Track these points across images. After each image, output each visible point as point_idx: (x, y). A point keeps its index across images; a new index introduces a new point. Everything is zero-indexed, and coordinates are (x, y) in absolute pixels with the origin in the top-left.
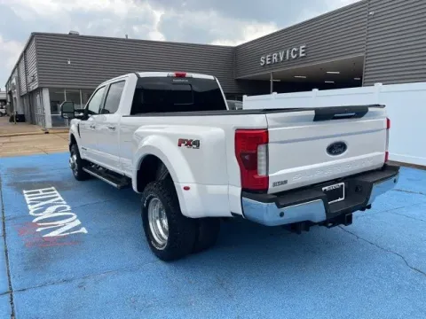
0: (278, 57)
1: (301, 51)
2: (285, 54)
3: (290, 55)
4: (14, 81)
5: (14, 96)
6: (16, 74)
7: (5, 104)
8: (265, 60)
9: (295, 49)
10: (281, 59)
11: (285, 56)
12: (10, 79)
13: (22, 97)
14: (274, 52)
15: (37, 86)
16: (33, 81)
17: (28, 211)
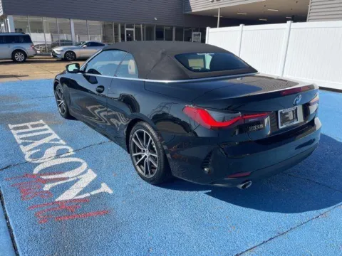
17: (22, 155)
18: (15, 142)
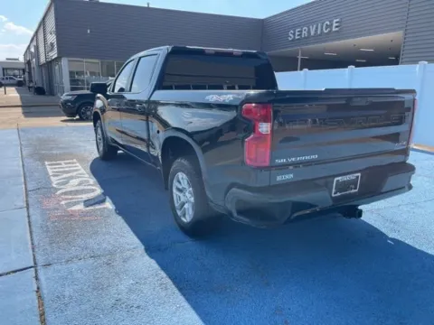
0: (309, 32)
1: (335, 25)
2: (317, 28)
3: (322, 29)
4: (32, 50)
5: (32, 66)
6: (34, 43)
7: (24, 73)
8: (294, 34)
9: (328, 23)
10: (312, 33)
11: (316, 31)
12: (29, 48)
13: (40, 66)
14: (304, 26)
15: (56, 56)
16: (52, 49)
17: (51, 183)
18: (47, 174)
